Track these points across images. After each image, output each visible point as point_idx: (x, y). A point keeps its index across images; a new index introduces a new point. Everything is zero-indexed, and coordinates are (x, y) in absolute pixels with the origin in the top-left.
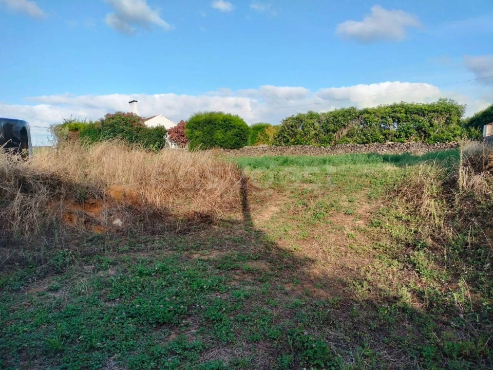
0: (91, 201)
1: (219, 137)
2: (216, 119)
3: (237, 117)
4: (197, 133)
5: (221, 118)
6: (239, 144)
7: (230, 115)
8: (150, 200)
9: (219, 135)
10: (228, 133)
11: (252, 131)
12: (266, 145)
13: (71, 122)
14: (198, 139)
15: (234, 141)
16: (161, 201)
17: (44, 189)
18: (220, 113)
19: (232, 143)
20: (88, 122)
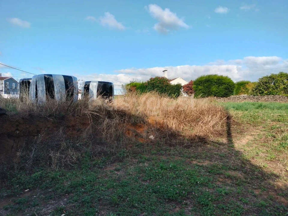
0: (139, 124)
1: (214, 89)
2: (213, 79)
3: (227, 77)
4: (200, 87)
5: (216, 78)
6: (227, 94)
7: (222, 76)
8: (170, 126)
9: (214, 88)
10: (220, 87)
11: (236, 86)
12: (246, 95)
13: (133, 83)
14: (200, 91)
15: (224, 92)
16: (176, 127)
17: (118, 117)
18: (215, 75)
19: (223, 94)
20: (141, 82)
